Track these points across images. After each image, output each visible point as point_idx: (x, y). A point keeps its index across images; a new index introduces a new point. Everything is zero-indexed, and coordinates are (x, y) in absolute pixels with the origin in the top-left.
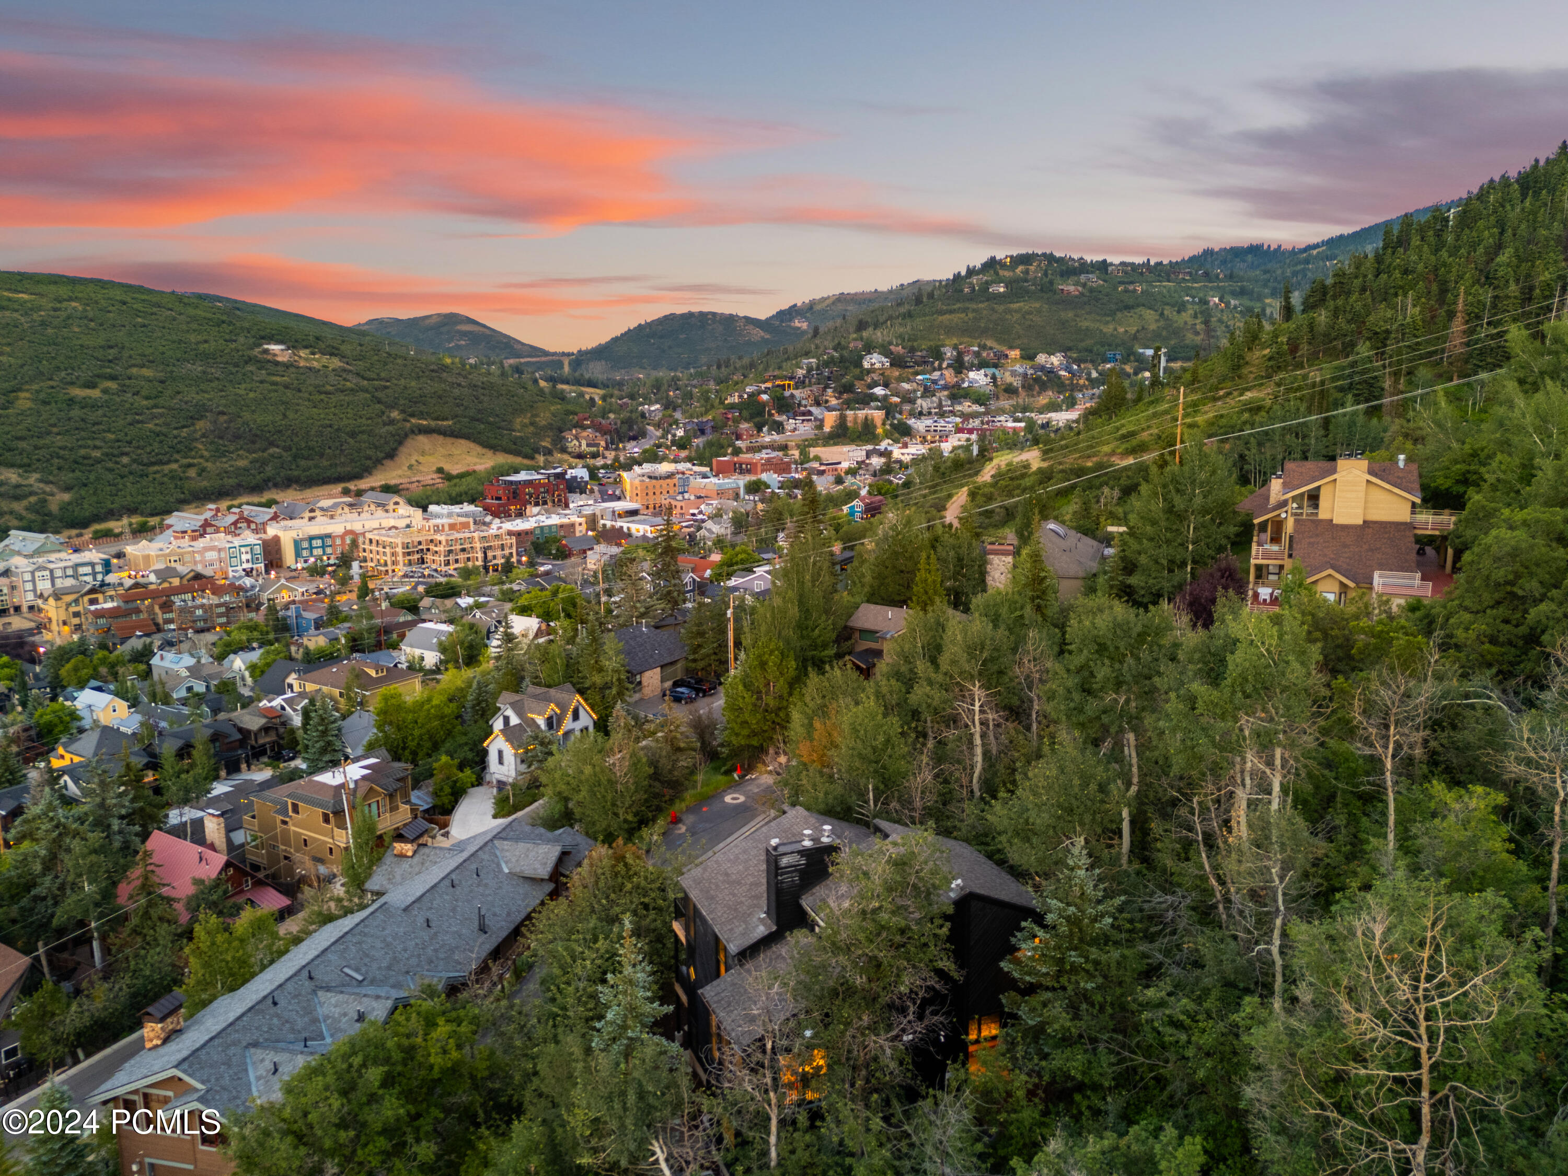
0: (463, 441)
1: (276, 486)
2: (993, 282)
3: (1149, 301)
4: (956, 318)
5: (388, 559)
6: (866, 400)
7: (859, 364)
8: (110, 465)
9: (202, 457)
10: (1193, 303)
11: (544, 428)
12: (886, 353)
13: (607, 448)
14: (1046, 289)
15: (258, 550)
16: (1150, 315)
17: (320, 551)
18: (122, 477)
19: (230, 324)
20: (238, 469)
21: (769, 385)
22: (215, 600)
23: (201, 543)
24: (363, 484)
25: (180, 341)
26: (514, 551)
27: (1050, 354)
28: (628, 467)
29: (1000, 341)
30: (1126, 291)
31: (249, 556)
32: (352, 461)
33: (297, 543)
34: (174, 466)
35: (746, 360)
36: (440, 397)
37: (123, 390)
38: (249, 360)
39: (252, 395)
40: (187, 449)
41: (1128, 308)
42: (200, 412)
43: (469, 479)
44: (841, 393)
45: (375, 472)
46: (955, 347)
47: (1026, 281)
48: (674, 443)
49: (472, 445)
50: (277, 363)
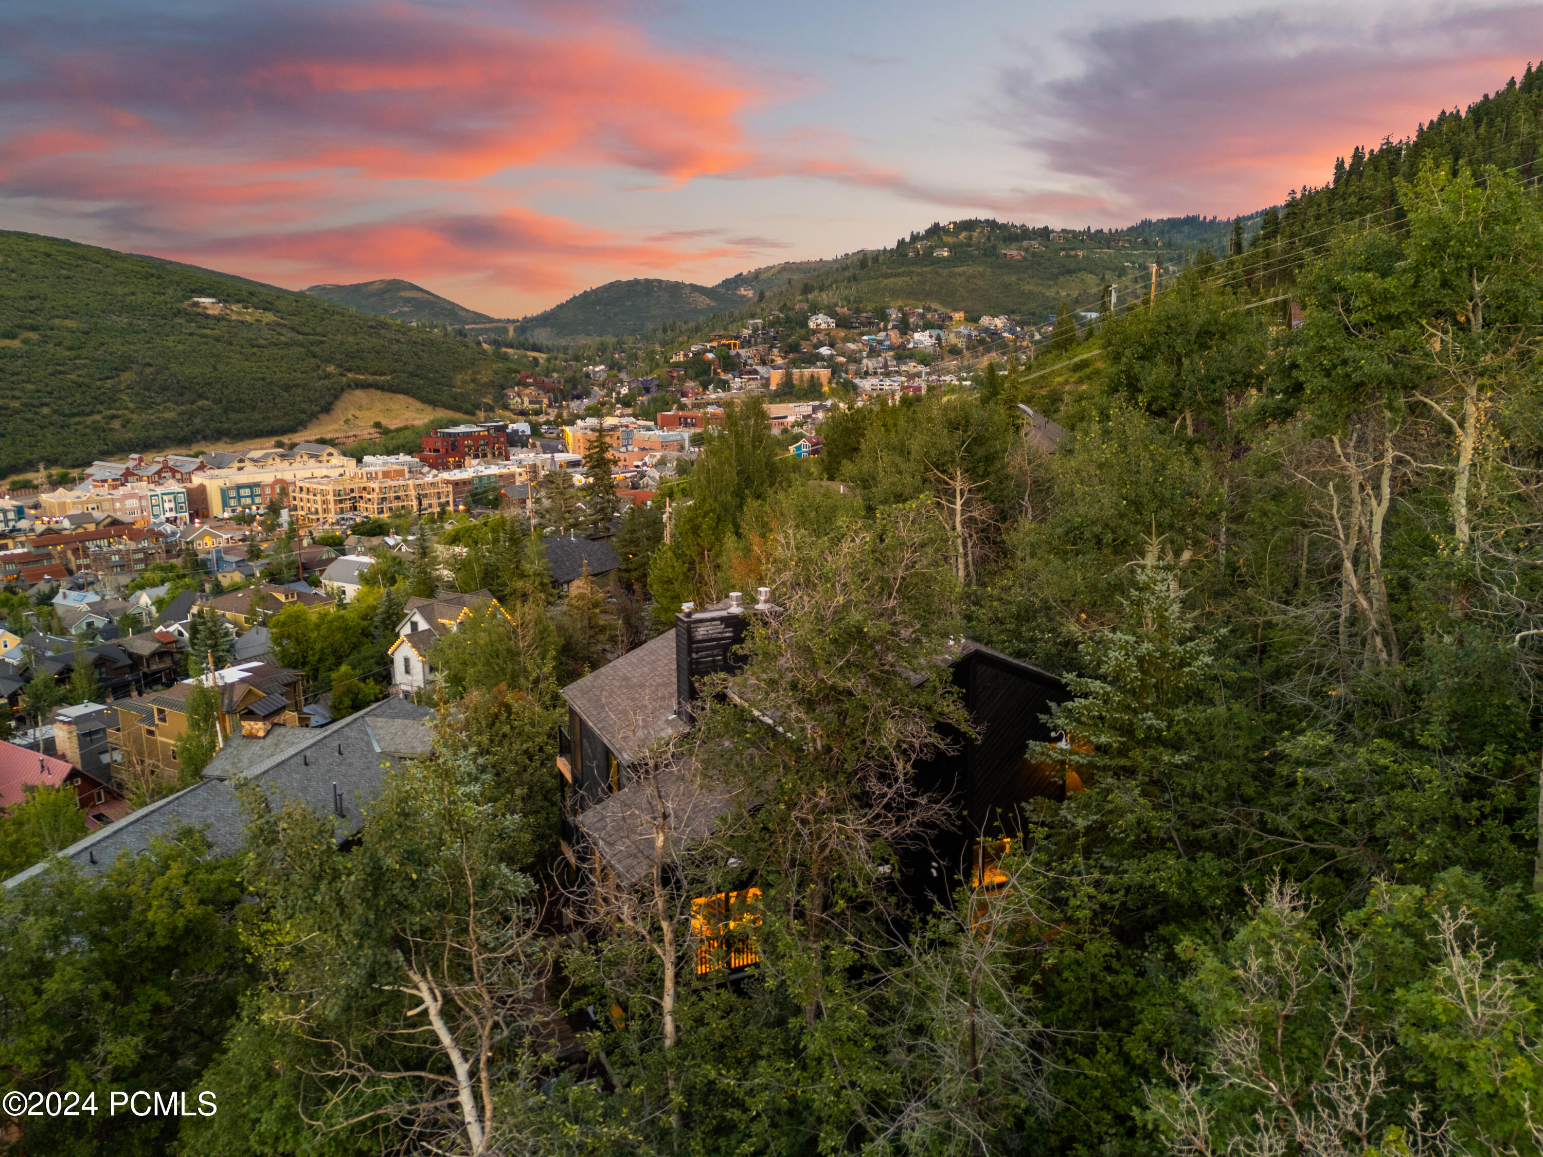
0: (401, 396)
1: (205, 438)
2: (937, 247)
3: (1091, 267)
4: (900, 281)
5: (319, 506)
6: (813, 359)
7: (804, 324)
8: (30, 416)
9: (127, 408)
10: (1133, 268)
11: (486, 385)
12: (831, 313)
13: (550, 406)
14: (990, 253)
15: (182, 498)
16: (1091, 279)
17: (249, 501)
18: (42, 428)
19: (159, 277)
20: (165, 420)
21: (715, 344)
22: (133, 545)
23: (121, 491)
24: (297, 438)
25: (106, 293)
26: (451, 499)
27: (994, 316)
28: (571, 423)
29: (944, 303)
30: (1068, 256)
31: (172, 505)
32: (286, 414)
33: (224, 492)
34: (98, 417)
35: (692, 324)
36: (378, 353)
37: (45, 340)
38: (178, 313)
39: (180, 347)
40: (112, 399)
41: (1070, 272)
42: (125, 364)
43: (407, 433)
44: (787, 353)
45: (310, 426)
46: (900, 309)
47: (969, 245)
48: (618, 400)
49: (411, 400)
50: (208, 316)
